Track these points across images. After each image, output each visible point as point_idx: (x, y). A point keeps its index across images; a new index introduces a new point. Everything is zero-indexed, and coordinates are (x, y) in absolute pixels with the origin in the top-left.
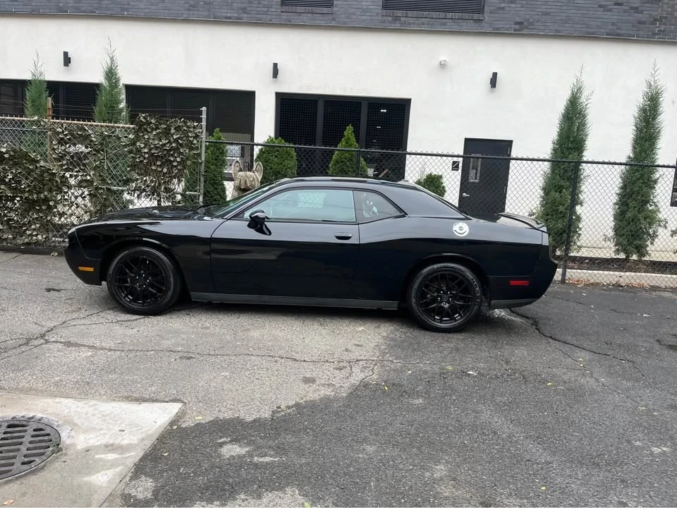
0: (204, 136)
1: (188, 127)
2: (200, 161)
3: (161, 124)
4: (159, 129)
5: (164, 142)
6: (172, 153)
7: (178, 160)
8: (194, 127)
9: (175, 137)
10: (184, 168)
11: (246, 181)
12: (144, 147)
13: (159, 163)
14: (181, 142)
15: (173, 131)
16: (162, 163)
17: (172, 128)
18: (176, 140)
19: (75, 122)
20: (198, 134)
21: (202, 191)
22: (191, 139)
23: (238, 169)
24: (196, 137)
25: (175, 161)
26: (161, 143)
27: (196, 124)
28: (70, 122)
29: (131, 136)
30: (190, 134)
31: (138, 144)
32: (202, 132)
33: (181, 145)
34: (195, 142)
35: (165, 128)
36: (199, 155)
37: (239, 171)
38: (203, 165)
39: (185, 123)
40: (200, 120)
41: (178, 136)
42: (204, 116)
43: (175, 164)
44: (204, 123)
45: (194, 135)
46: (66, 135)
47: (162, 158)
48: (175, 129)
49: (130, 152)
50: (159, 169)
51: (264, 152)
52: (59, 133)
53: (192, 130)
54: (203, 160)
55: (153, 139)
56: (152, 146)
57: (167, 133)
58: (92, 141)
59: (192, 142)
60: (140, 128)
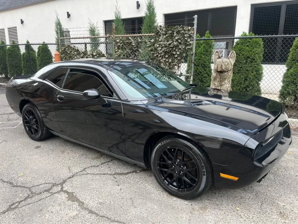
0: (195, 36)
1: (185, 31)
2: (192, 53)
3: (168, 31)
4: (167, 34)
5: (170, 42)
6: (174, 49)
7: (178, 53)
8: (189, 30)
9: (176, 38)
10: (182, 58)
11: (222, 65)
12: (159, 47)
13: (167, 56)
14: (179, 41)
15: (175, 34)
16: (169, 56)
17: (175, 32)
18: (177, 40)
19: (126, 35)
20: (191, 35)
21: (192, 73)
22: (186, 39)
23: (217, 57)
24: (190, 37)
25: (176, 54)
26: (168, 43)
27: (189, 28)
28: (123, 35)
29: (152, 41)
30: (186, 35)
31: (156, 45)
32: (194, 33)
33: (180, 43)
34: (189, 40)
35: (170, 33)
36: (191, 49)
37: (218, 59)
38: (194, 56)
39: (183, 28)
40: (192, 25)
41: (178, 37)
42: (195, 22)
43: (176, 56)
44: (195, 27)
45: (188, 36)
46: (121, 43)
47: (168, 52)
48: (177, 33)
49: (152, 50)
50: (167, 60)
51: (238, 44)
52: (118, 43)
53: (187, 32)
54: (194, 52)
55: (164, 41)
56: (163, 46)
57: (172, 36)
58: (133, 46)
59: (186, 41)
60: (157, 35)
